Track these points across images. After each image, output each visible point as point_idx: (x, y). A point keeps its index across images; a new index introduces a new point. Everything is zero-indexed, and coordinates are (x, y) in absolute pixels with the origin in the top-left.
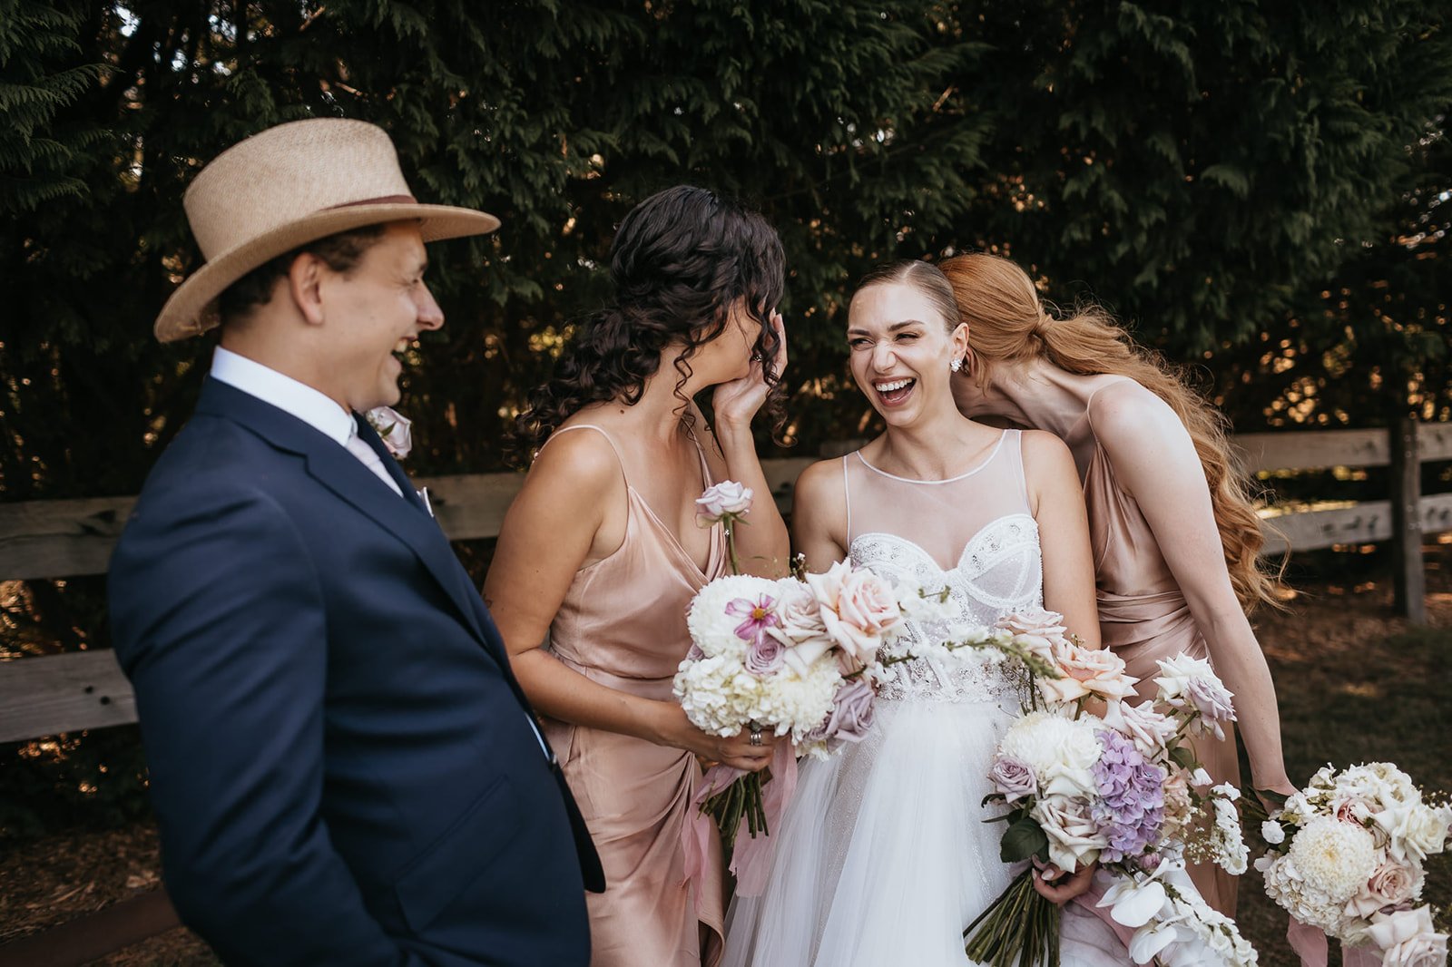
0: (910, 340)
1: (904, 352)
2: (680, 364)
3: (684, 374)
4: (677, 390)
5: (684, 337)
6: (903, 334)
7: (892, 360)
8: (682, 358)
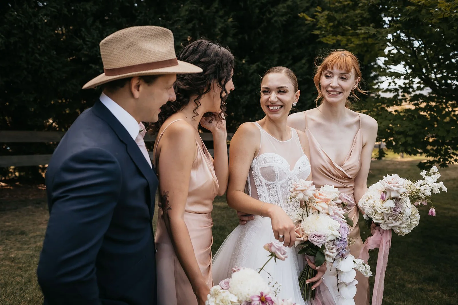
0: (283, 93)
1: (281, 96)
2: (196, 101)
3: (197, 105)
4: (195, 110)
5: (198, 92)
6: (281, 91)
7: (276, 100)
8: (197, 99)
